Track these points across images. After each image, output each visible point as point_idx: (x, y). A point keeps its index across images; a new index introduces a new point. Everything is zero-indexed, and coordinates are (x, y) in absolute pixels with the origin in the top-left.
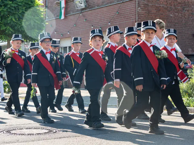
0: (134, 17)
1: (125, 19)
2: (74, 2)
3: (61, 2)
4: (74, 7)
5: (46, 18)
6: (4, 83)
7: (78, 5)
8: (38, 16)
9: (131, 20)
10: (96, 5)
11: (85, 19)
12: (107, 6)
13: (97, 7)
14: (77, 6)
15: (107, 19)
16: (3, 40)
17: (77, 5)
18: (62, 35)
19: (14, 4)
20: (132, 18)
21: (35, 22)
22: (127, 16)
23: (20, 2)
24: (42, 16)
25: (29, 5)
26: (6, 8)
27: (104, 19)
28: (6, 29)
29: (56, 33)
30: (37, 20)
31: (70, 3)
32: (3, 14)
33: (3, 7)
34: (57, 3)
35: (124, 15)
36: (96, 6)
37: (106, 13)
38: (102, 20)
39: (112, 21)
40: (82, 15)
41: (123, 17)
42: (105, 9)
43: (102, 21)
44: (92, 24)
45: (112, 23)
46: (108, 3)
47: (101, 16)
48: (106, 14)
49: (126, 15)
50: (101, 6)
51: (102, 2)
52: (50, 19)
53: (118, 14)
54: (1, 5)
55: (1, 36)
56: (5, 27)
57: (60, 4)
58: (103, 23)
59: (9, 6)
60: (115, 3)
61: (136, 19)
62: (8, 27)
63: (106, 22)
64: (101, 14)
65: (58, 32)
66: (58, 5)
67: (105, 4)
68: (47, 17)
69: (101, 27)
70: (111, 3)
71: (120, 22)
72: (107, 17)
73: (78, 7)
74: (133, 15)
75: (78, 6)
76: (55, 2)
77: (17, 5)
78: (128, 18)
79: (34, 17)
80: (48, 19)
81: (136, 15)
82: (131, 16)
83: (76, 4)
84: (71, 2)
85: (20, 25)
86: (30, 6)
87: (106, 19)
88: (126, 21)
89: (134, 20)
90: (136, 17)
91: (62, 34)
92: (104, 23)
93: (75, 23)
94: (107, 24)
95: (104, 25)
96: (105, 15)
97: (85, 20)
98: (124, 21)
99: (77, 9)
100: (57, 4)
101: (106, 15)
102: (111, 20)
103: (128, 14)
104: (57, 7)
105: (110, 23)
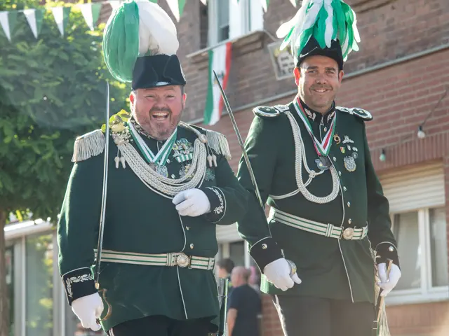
2: (267, 52)
3: (211, 52)
4: (269, 70)
7: (286, 62)
10: (361, 57)
12: (408, 61)
13: (363, 65)
14: (279, 68)
15: (411, 112)
17: (280, 61)
19: (12, 68)
23: (35, 58)
25: (78, 67)
27: (398, 116)
31: (250, 55)
34: (194, 57)
36: (362, 61)
37: (402, 91)
38: (391, 122)
39: (434, 123)
42: (400, 73)
43: (388, 126)
45: (431, 131)
46: (411, 48)
47: (385, 104)
50: (383, 62)
51: (389, 45)
57: (206, 64)
58: (393, 133)
60: (443, 46)
63: (406, 129)
64: (383, 97)
66: (202, 65)
67: (400, 52)
69: (384, 152)
70: (424, 44)
72: (410, 105)
73: (286, 69)
75: (285, 65)
76: (189, 56)
77: (24, 73)
83: (276, 58)
84: (253, 51)
85: (38, 157)
87: (406, 114)
92: (399, 131)
94: (410, 136)
95: (396, 139)
96: (399, 100)
99: (279, 79)
100: (197, 63)
101: (405, 99)
102: (430, 116)
104: (196, 75)
105: (425, 132)
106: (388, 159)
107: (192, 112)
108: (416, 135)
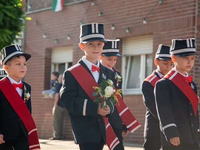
0: (190, 10)
1: (173, 13)
5: (27, 8)
8: (12, 5)
9: (185, 15)
11: (100, 12)
15: (141, 12)
18: (56, 42)
20: (187, 11)
21: (6, 15)
22: (178, 8)
24: (20, 5)
29: (46, 38)
30: (9, 10)
35: (173, 6)
38: (132, 15)
39: (150, 17)
40: (95, 5)
41: (172, 10)
43: (131, 18)
44: (112, 22)
45: (149, 21)
48: (140, 4)
49: (176, 5)
52: (35, 9)
53: (162, 4)
58: (133, 20)
61: (194, 13)
63: (139, 19)
64: (129, 4)
65: (49, 35)
68: (29, 7)
69: (128, 29)
71: (165, 18)
72: (141, 9)
74: (189, 6)
78: (180, 12)
79: (5, 4)
80: (30, 10)
81: (195, 6)
82: (185, 7)
87: (139, 12)
88: (175, 16)
89: (192, 16)
90: (194, 9)
91: (56, 40)
92: (136, 20)
93: (83, 20)
94: (140, 22)
95: (134, 23)
96: (136, 6)
97: (100, 15)
98: (171, 17)
101: (139, 6)
102: (149, 14)
103: (180, 5)
105: (147, 21)
106: (130, 32)
107: (46, 4)
108: (142, 22)
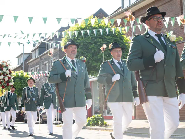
6: (97, 117)
16: (94, 75)
23: (109, 39)
26: (96, 46)
28: (97, 65)
32: (94, 51)
33: (93, 45)
54: (92, 43)
55: (93, 71)
56: (96, 63)
59: (99, 44)
62: (99, 63)
77: (106, 42)
86: (119, 42)
